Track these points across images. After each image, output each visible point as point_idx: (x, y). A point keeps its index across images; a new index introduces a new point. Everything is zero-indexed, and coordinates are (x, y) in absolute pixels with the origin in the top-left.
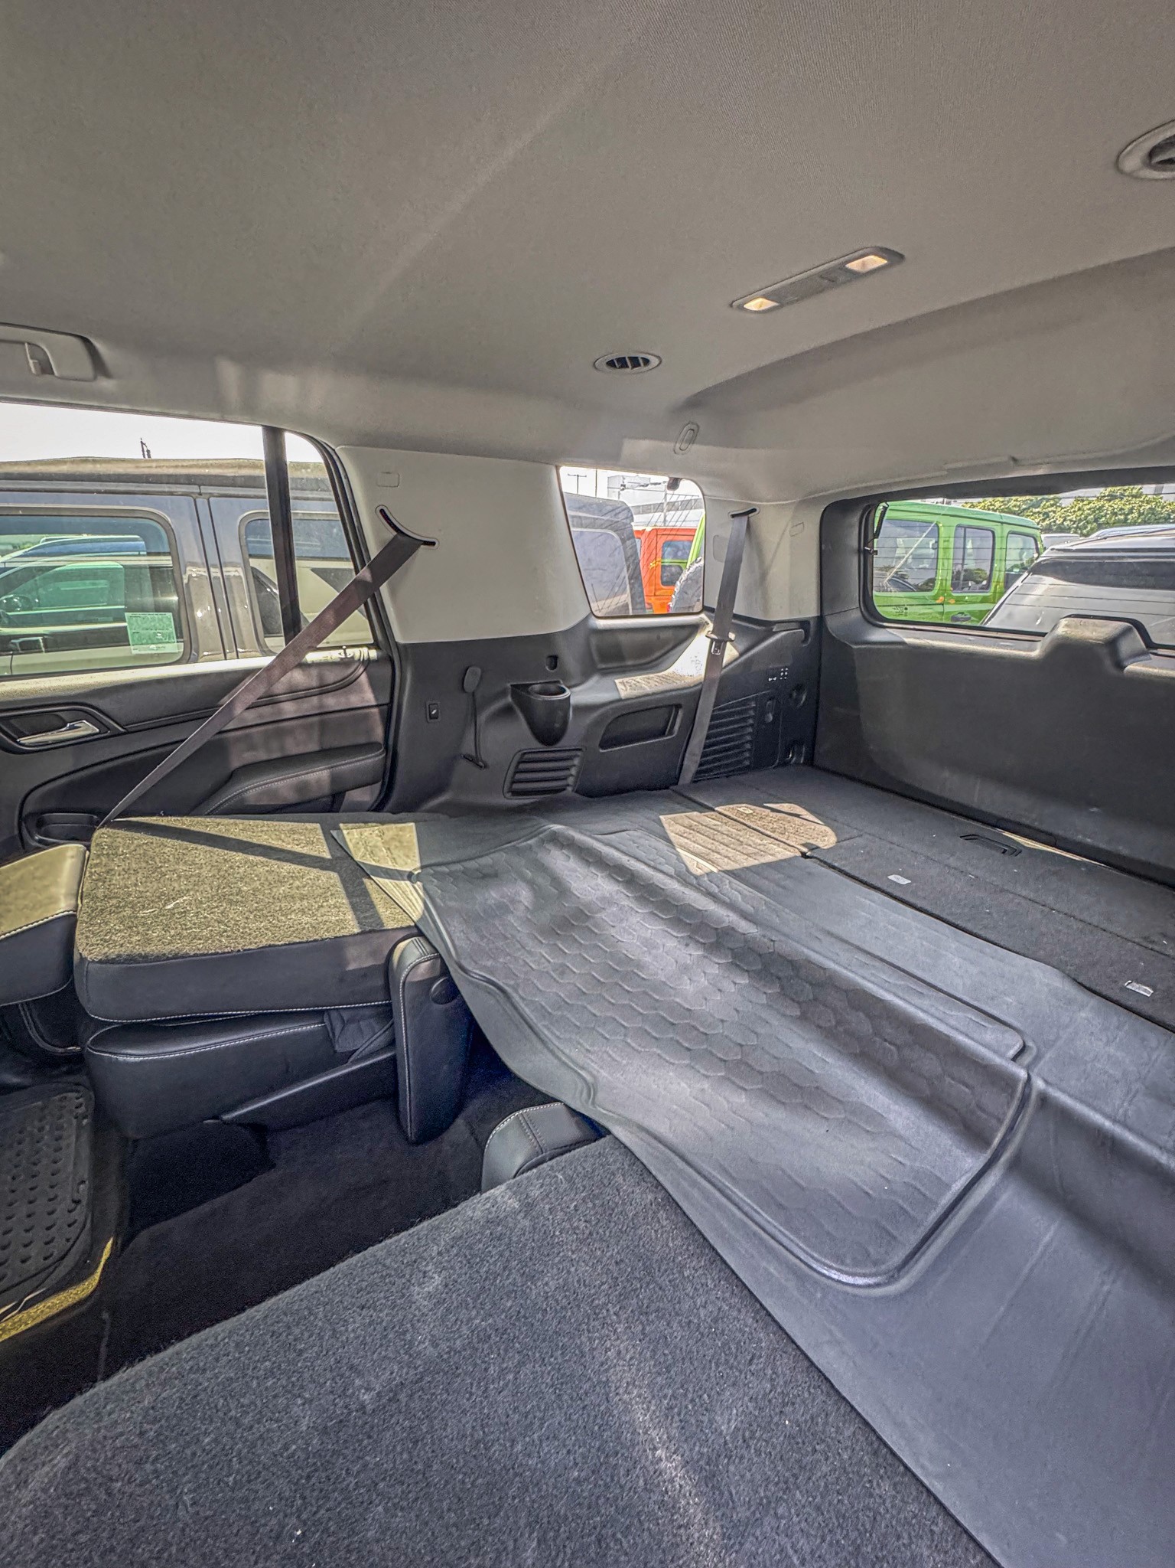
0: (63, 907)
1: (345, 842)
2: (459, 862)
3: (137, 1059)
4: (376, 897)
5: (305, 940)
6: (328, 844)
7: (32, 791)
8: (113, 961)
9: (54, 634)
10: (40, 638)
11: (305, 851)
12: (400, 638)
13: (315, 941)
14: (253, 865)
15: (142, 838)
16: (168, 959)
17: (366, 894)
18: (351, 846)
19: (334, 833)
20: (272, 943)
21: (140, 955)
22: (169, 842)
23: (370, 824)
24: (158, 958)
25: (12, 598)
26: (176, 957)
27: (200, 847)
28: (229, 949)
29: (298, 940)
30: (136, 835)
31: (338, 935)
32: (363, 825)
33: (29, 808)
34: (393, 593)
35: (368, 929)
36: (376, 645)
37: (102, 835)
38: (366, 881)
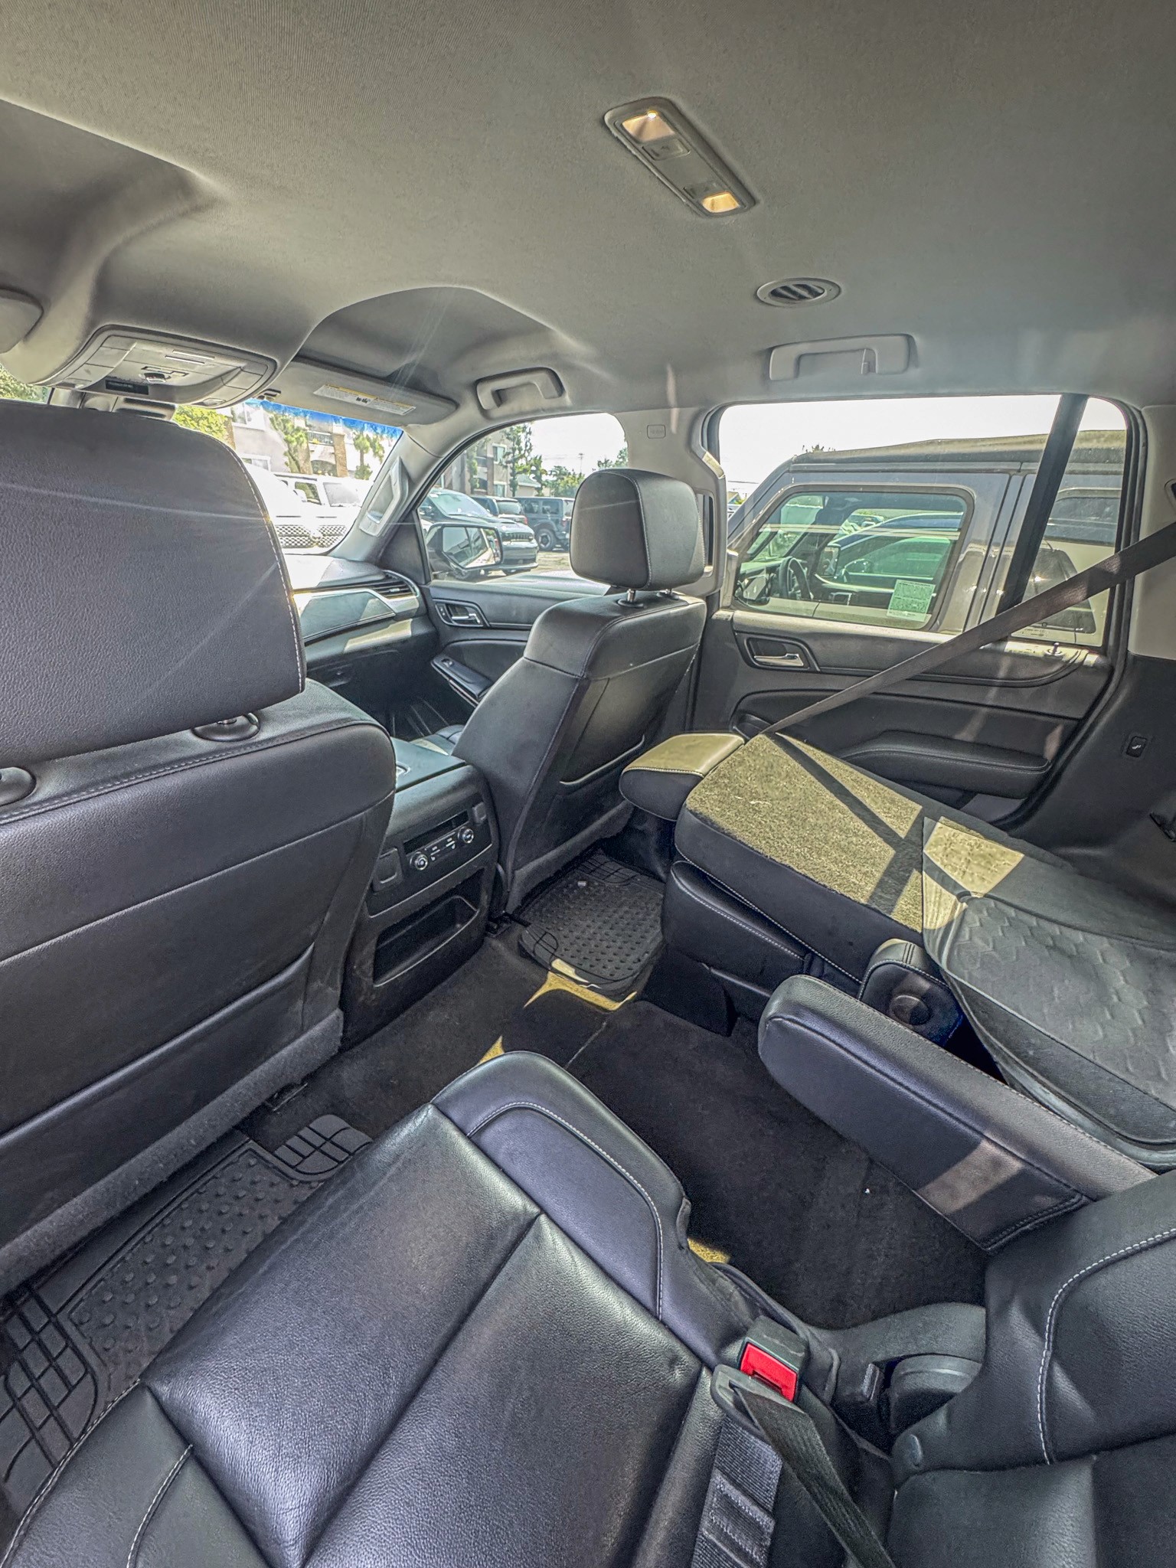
0: (699, 770)
1: (930, 833)
2: (1037, 916)
3: (684, 889)
4: (909, 890)
5: (817, 880)
6: (913, 826)
7: (753, 693)
8: (696, 815)
9: (862, 593)
10: (850, 595)
11: (887, 821)
12: (1132, 649)
13: (824, 886)
14: (834, 807)
15: (778, 751)
16: (724, 833)
17: (904, 881)
18: (932, 838)
19: (927, 820)
20: (792, 866)
21: (711, 820)
22: (793, 763)
23: (972, 831)
24: (718, 829)
25: (862, 562)
26: (728, 835)
27: (809, 776)
28: (761, 851)
29: (812, 877)
30: (777, 748)
31: (845, 894)
32: (964, 828)
33: (741, 707)
34: (1148, 587)
35: (874, 906)
36: (1102, 651)
37: (761, 739)
38: (915, 873)
